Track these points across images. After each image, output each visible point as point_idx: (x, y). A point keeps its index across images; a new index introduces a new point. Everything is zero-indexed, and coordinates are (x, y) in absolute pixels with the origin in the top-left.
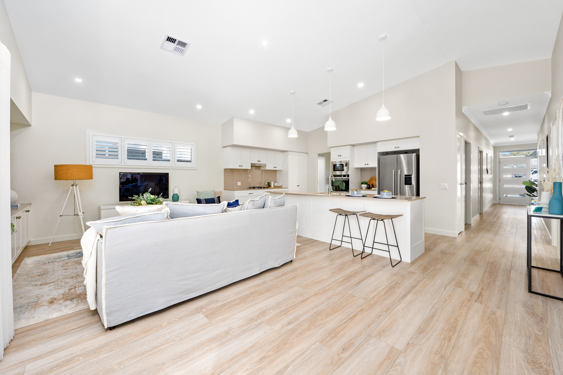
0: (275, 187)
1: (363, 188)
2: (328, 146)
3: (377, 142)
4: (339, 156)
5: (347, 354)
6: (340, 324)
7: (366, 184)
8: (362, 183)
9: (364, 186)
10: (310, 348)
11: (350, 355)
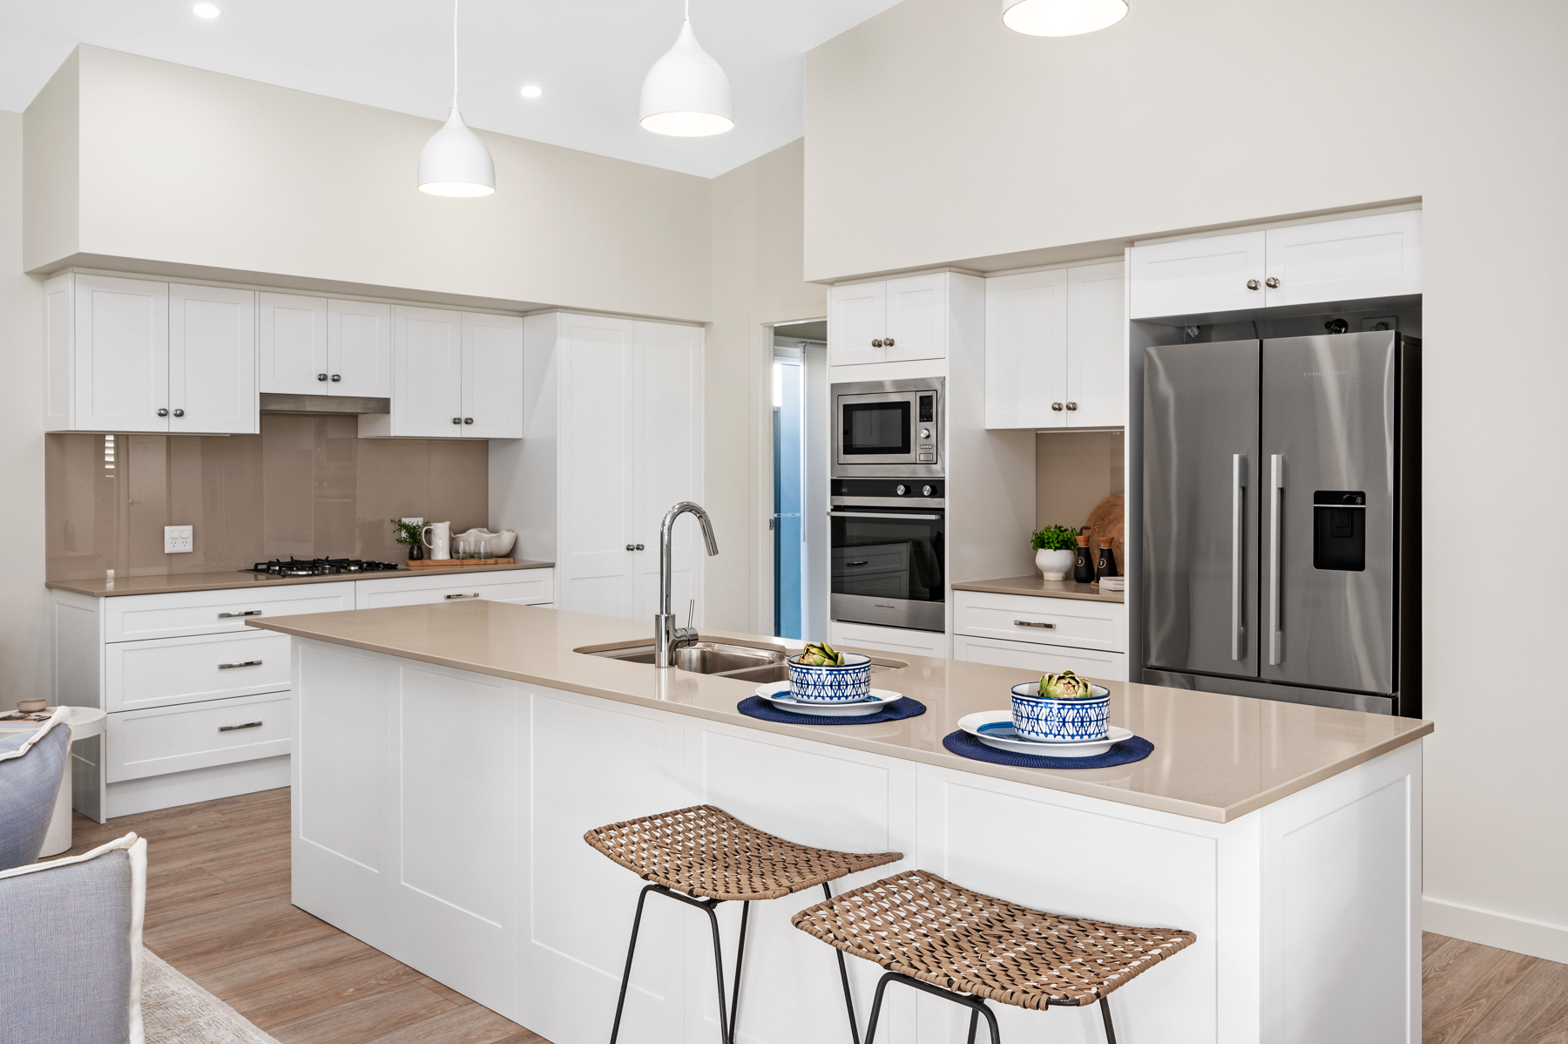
0: (462, 560)
1: (1049, 576)
2: (809, 275)
3: (1131, 242)
4: (877, 344)
7: (1065, 544)
8: (1041, 542)
9: (1053, 561)
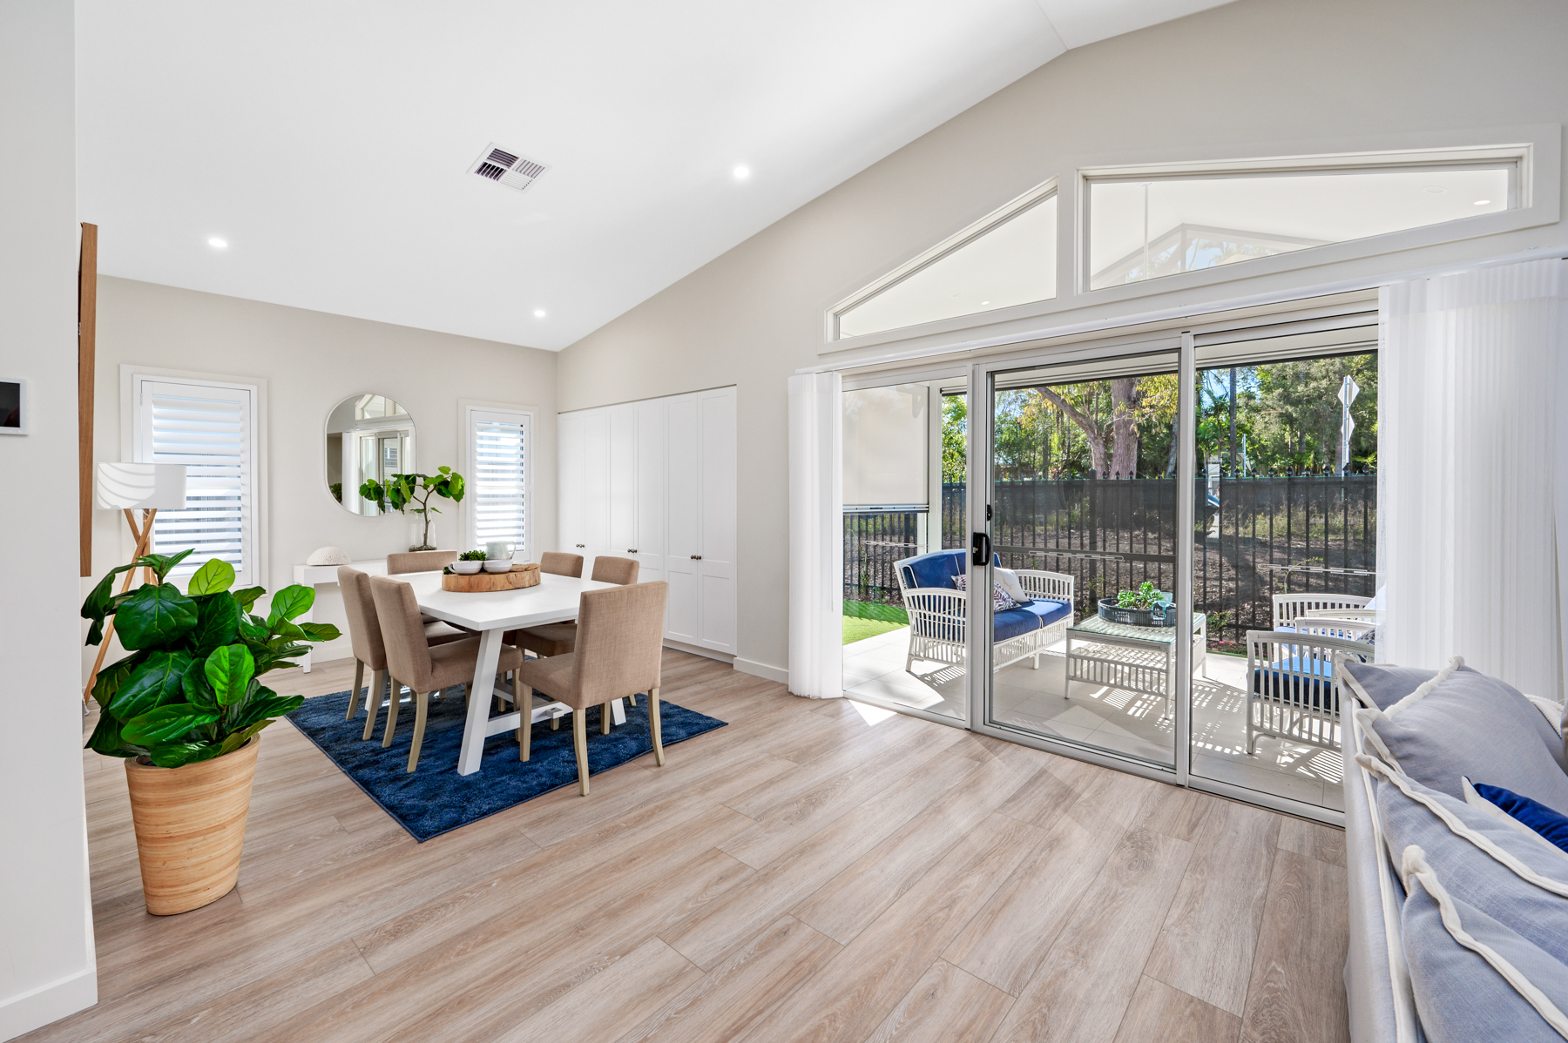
5: (780, 924)
6: (779, 1003)
10: (861, 930)
11: (775, 921)
